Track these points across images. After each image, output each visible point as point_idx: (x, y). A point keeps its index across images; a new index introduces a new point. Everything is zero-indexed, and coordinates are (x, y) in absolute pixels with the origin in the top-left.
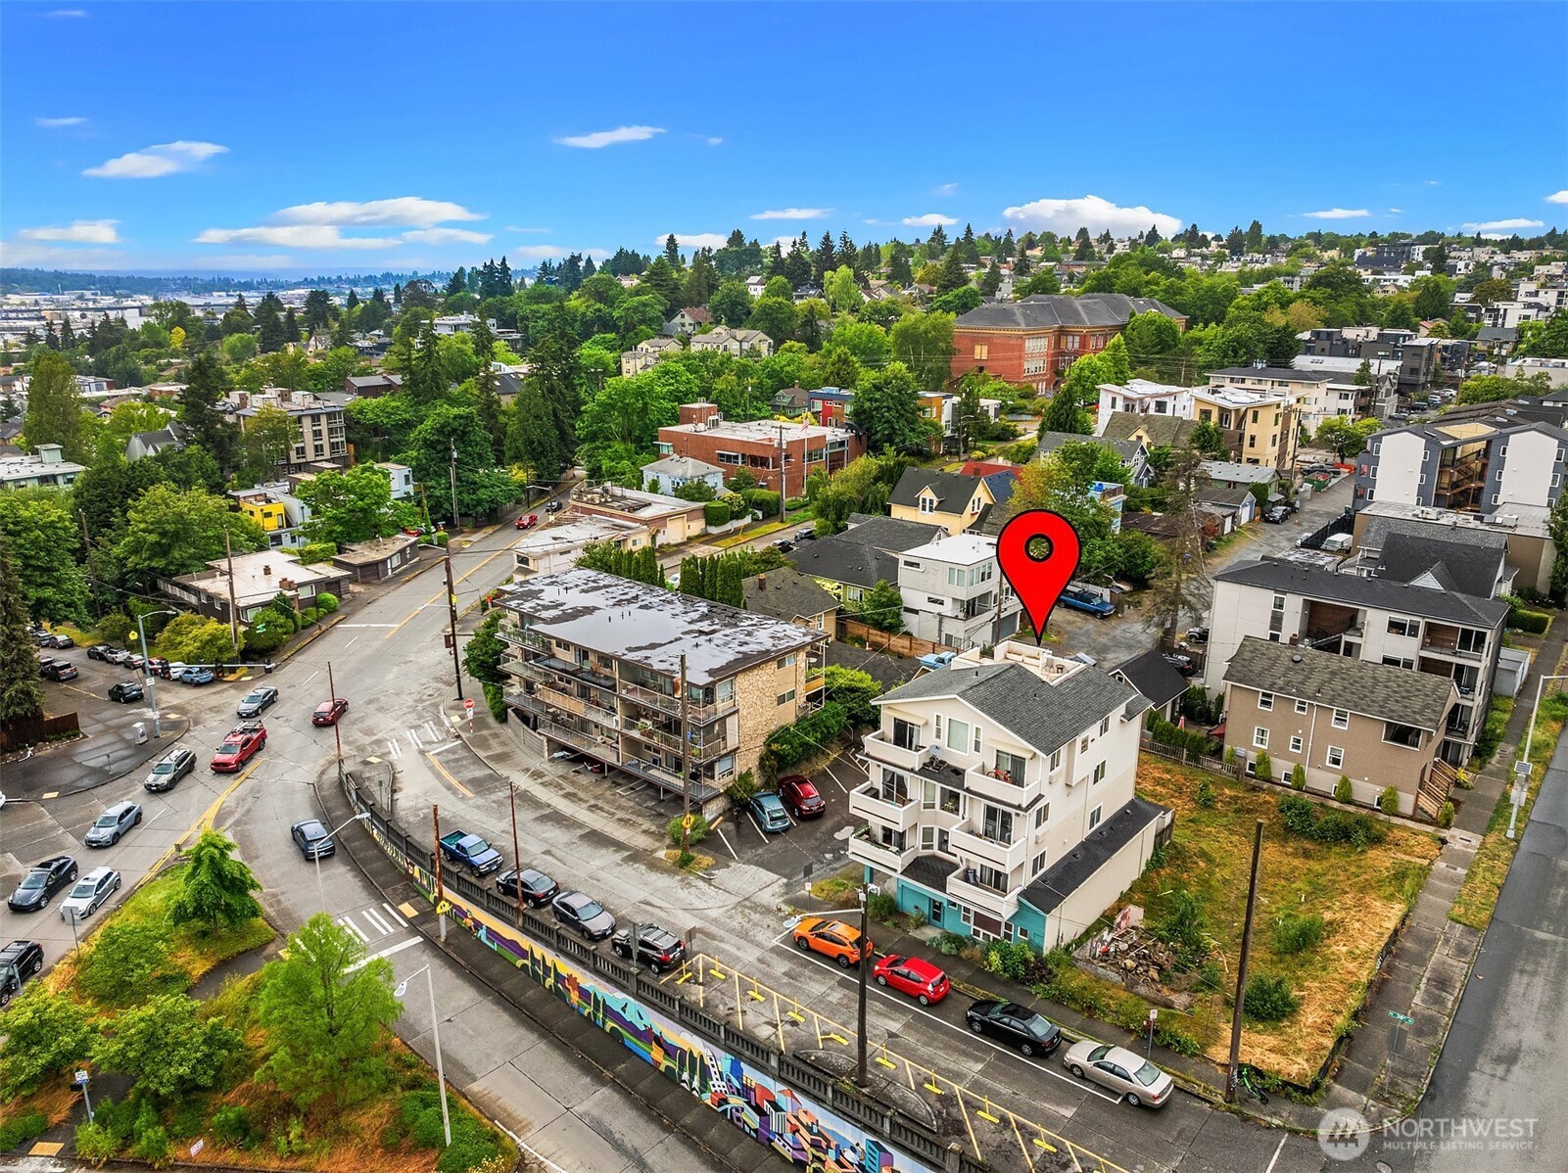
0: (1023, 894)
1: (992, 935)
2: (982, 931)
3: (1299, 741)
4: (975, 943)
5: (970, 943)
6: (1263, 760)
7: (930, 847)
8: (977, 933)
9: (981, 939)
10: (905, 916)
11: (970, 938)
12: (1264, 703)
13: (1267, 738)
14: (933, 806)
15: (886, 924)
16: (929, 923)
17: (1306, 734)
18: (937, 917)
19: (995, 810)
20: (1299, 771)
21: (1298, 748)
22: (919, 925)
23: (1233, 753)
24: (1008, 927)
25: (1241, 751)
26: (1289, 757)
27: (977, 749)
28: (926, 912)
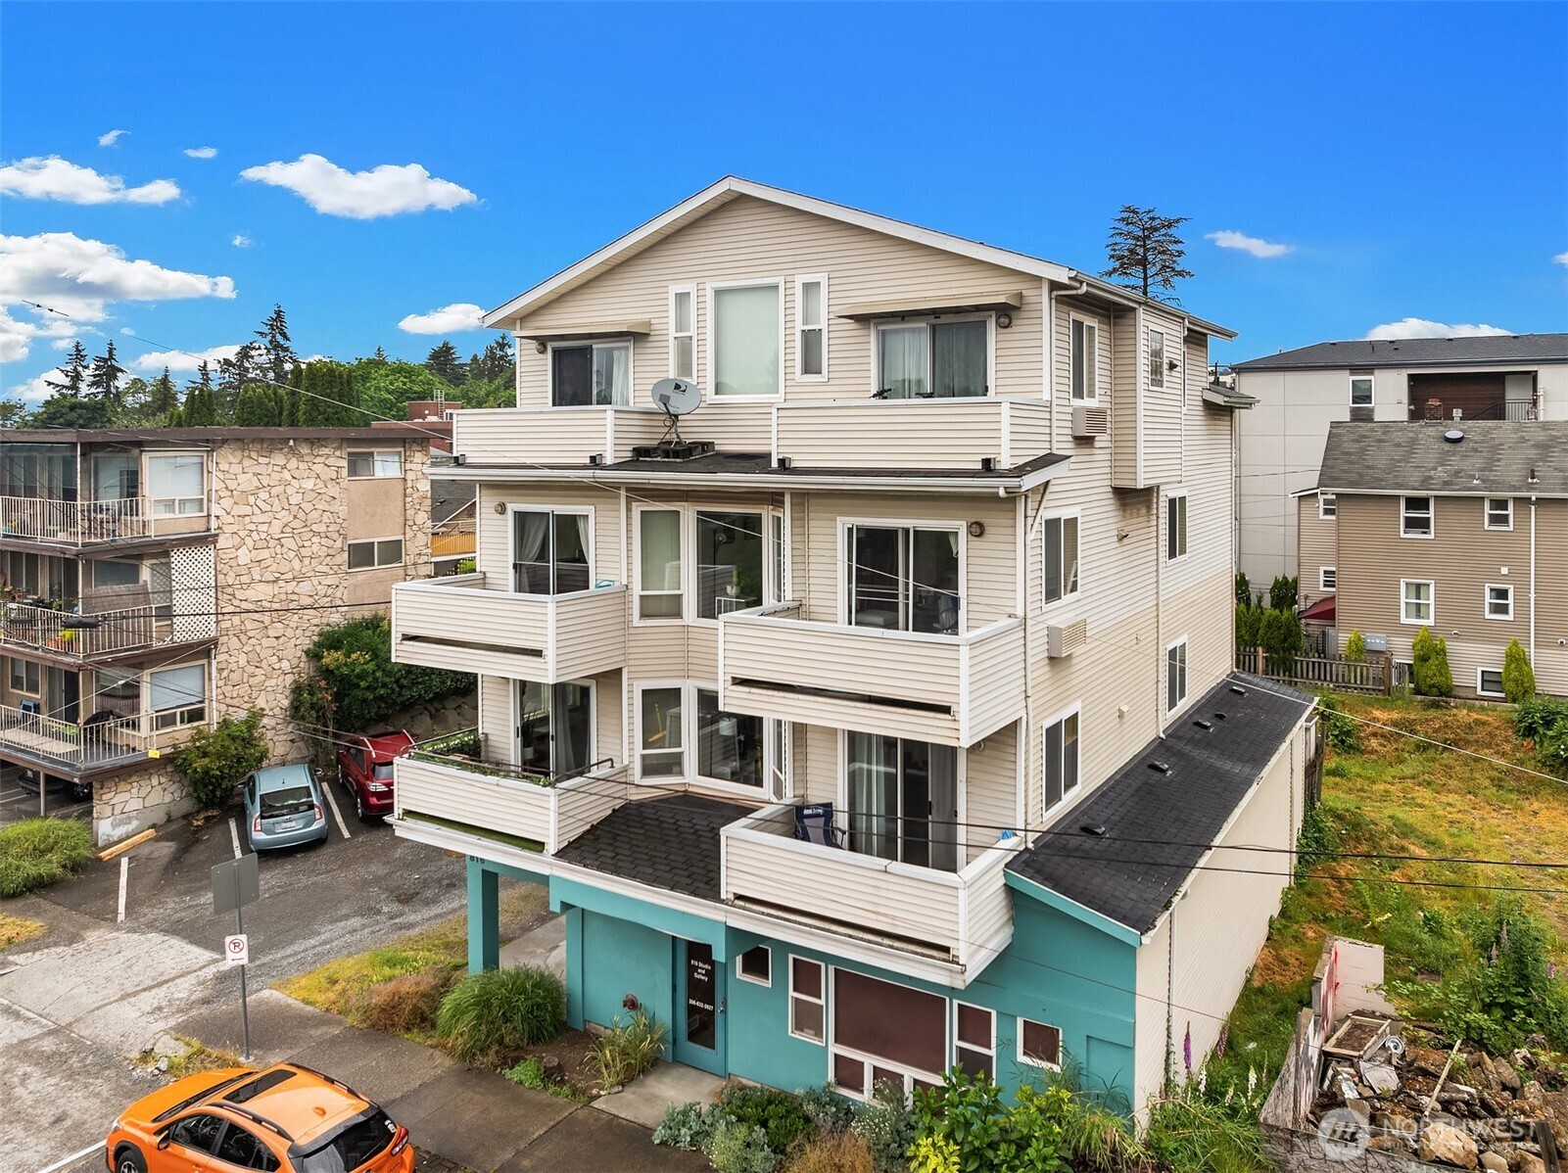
0: (1024, 862)
1: (909, 1074)
2: (869, 1061)
3: (1502, 594)
4: (847, 1114)
5: (824, 1119)
6: (1429, 653)
7: (672, 765)
8: (848, 1073)
9: (865, 1097)
10: (587, 1038)
11: (823, 1098)
12: (1411, 524)
13: (1430, 599)
14: (672, 607)
15: (515, 1074)
16: (678, 1061)
17: (1519, 576)
18: (702, 1028)
19: (889, 535)
20: (1516, 659)
21: (1503, 609)
22: (640, 1067)
23: (1360, 650)
24: (974, 1025)
25: (1376, 641)
26: (1483, 634)
27: (811, 366)
28: (664, 1015)
